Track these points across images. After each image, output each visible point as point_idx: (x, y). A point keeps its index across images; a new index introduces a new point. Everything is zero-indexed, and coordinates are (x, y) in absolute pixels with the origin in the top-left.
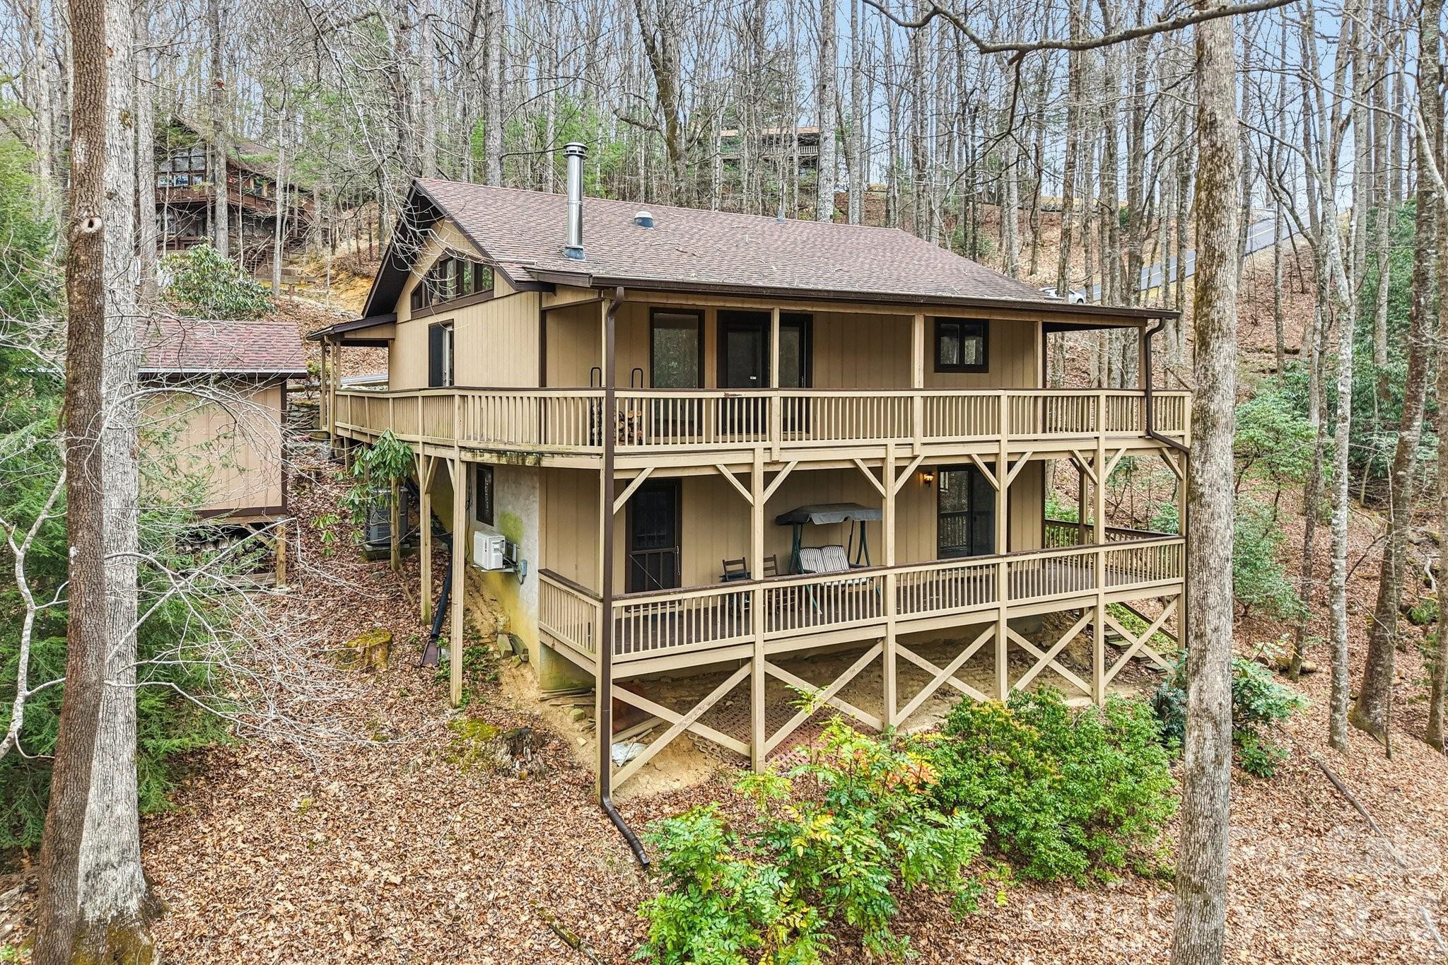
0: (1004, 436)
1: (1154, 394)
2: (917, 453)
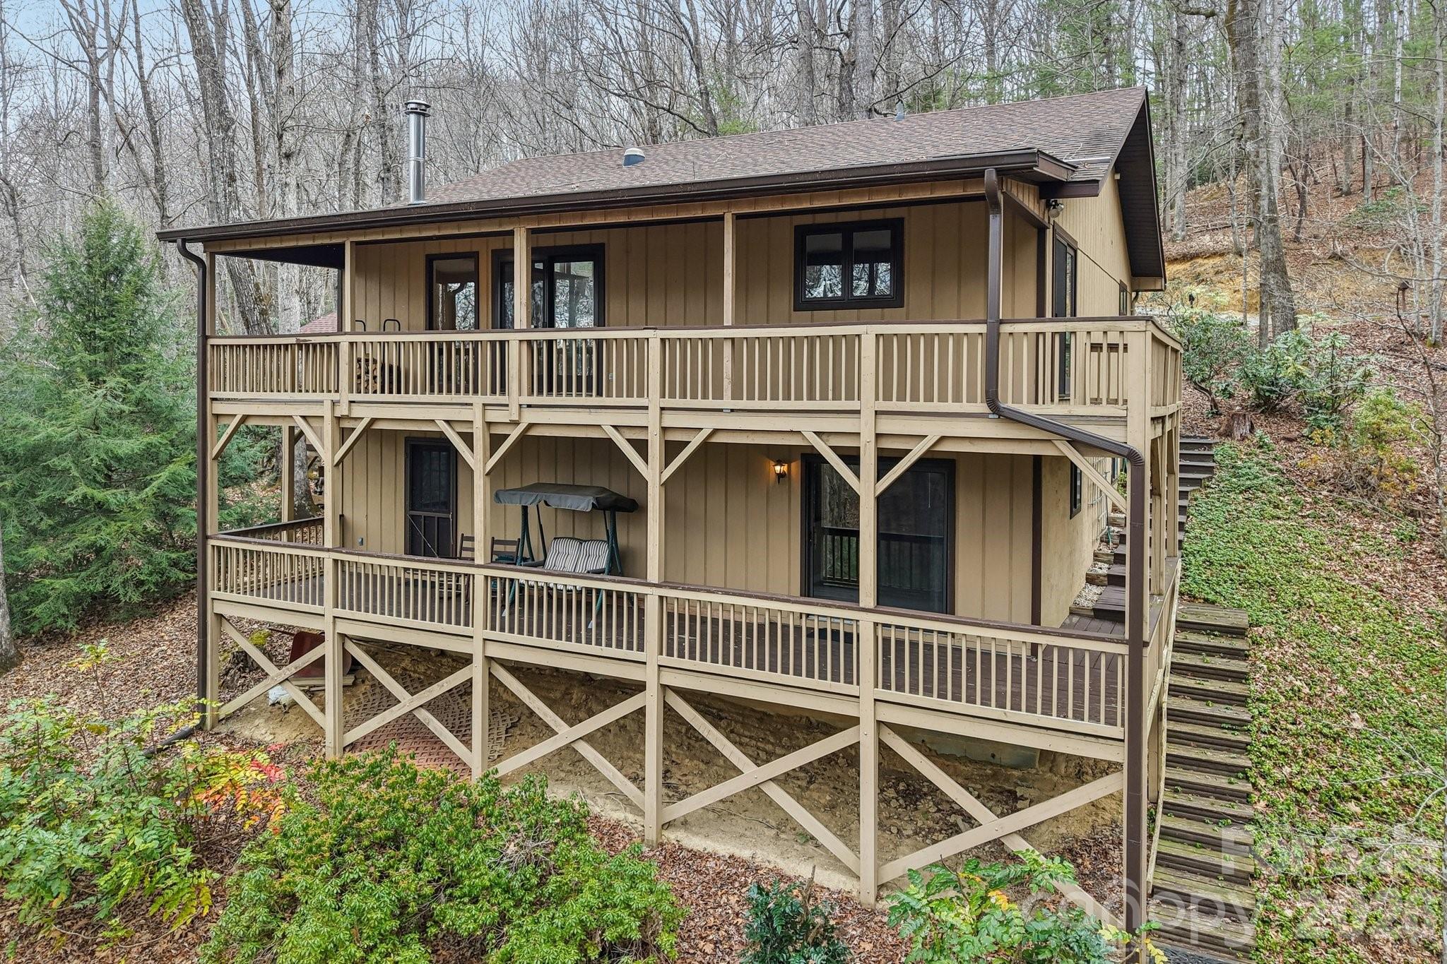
2: (515, 418)
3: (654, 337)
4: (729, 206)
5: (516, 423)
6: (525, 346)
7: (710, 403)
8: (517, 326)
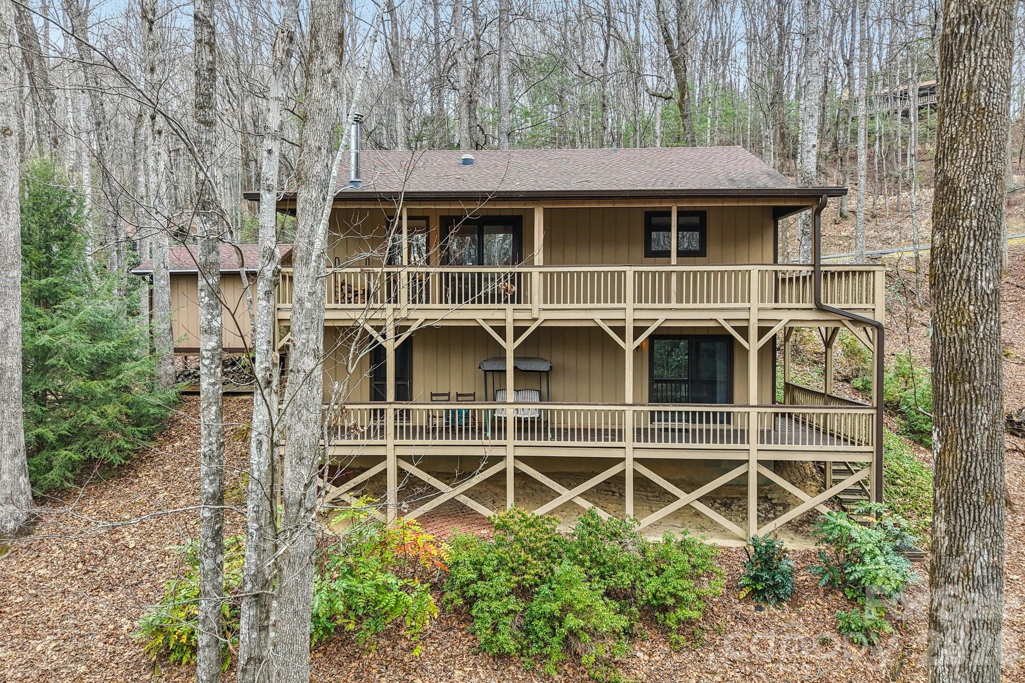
0: (630, 304)
1: (822, 269)
2: (535, 316)
3: (630, 271)
4: (676, 202)
5: (535, 320)
6: (542, 275)
7: (664, 305)
8: (536, 264)
